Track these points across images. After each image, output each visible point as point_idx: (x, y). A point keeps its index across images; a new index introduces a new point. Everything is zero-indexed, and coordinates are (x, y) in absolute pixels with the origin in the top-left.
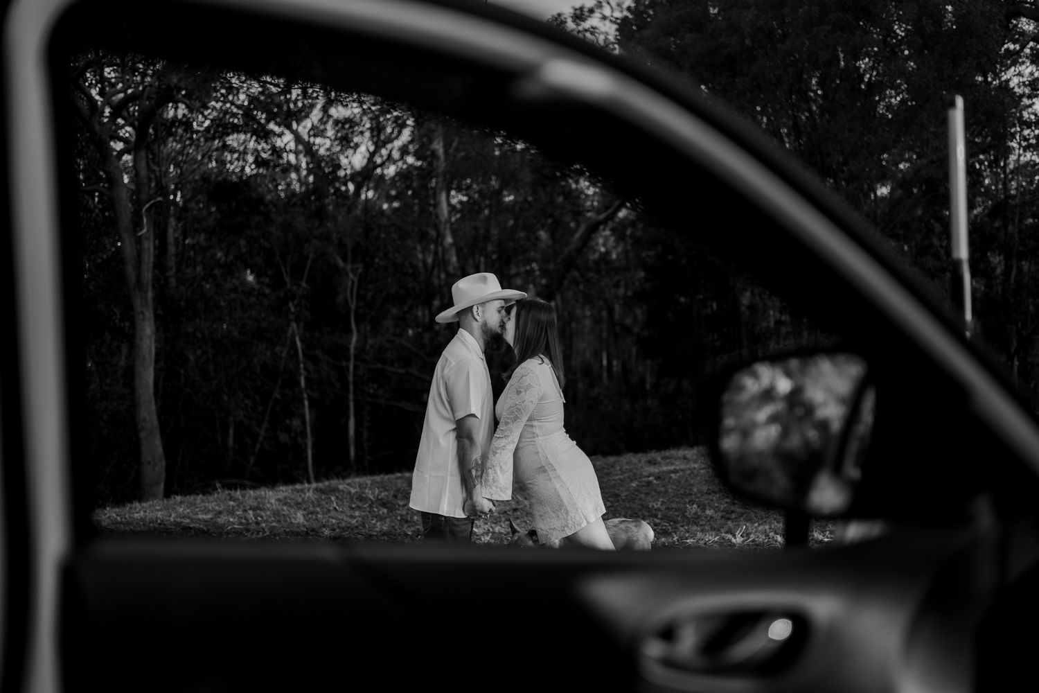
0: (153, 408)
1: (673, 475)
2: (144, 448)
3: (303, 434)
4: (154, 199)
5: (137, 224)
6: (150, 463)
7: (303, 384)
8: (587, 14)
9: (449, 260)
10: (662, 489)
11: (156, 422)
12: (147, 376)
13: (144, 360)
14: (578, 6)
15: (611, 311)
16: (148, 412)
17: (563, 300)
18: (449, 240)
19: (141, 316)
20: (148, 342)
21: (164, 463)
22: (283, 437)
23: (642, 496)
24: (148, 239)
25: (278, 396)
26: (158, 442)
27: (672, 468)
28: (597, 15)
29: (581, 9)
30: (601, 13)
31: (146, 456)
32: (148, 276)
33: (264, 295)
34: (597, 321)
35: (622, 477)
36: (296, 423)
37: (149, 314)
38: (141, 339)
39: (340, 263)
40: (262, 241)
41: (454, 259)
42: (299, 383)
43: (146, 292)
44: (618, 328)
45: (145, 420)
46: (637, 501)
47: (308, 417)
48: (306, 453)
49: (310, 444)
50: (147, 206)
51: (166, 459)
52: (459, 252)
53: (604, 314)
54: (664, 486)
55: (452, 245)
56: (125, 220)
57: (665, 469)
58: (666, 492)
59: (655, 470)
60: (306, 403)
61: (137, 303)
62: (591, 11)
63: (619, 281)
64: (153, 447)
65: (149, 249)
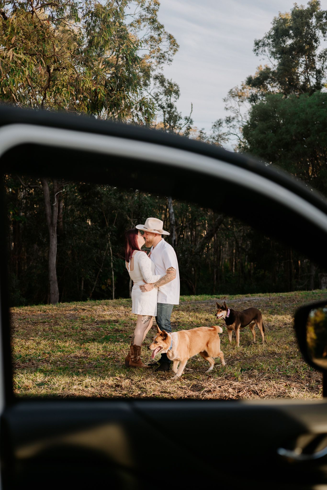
0: (55, 272)
1: (254, 301)
2: (52, 288)
3: (111, 286)
4: (59, 191)
5: (52, 201)
6: (53, 294)
7: (112, 266)
8: (231, 119)
9: (172, 219)
10: (250, 305)
11: (56, 278)
12: (53, 260)
13: (53, 253)
14: (228, 116)
15: (237, 243)
16: (53, 274)
17: (217, 236)
18: (172, 210)
19: (52, 237)
20: (54, 247)
21: (59, 294)
22: (103, 287)
23: (242, 306)
24: (56, 206)
25: (101, 271)
26: (57, 286)
27: (254, 298)
28: (236, 120)
29: (229, 118)
30: (237, 119)
31: (52, 291)
32: (55, 221)
33: (98, 230)
34: (231, 246)
35: (236, 301)
36: (109, 281)
37: (55, 236)
38: (52, 245)
39: (128, 218)
40: (99, 209)
41: (174, 218)
42: (110, 266)
43: (55, 227)
44: (240, 249)
45: (52, 277)
46: (240, 308)
47: (113, 279)
48: (112, 293)
49: (114, 290)
50: (57, 194)
51: (60, 293)
52: (175, 215)
53: (234, 243)
54: (250, 304)
55: (173, 212)
56: (48, 199)
57: (252, 299)
58: (251, 305)
59: (248, 299)
60: (113, 273)
61: (51, 231)
62: (233, 118)
63: (241, 230)
64: (55, 287)
65: (56, 210)
